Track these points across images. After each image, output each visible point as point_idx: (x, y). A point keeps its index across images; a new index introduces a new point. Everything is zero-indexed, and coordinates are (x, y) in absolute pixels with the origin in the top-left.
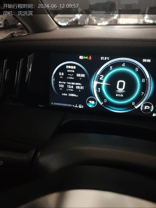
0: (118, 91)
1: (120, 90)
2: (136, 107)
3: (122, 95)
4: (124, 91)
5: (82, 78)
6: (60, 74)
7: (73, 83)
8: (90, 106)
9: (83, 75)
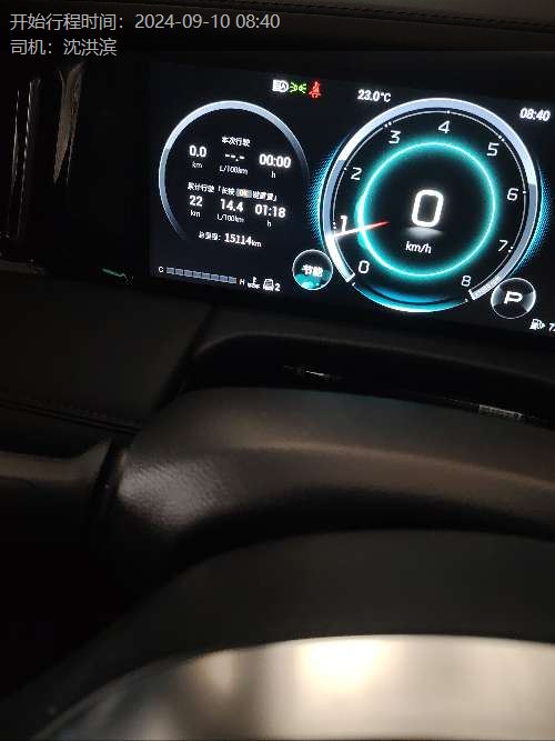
0: (413, 231)
1: (424, 228)
2: (475, 295)
3: (427, 248)
4: (435, 232)
5: (280, 171)
6: (192, 150)
7: (244, 193)
8: (307, 285)
9: (285, 162)
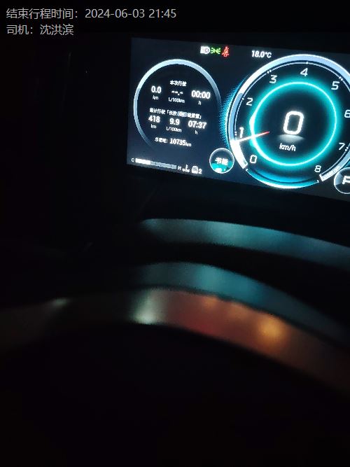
0: (284, 137)
1: (291, 136)
2: (323, 178)
3: (293, 148)
4: (299, 138)
5: (204, 101)
6: (153, 89)
7: (182, 114)
8: (218, 171)
9: (206, 95)
